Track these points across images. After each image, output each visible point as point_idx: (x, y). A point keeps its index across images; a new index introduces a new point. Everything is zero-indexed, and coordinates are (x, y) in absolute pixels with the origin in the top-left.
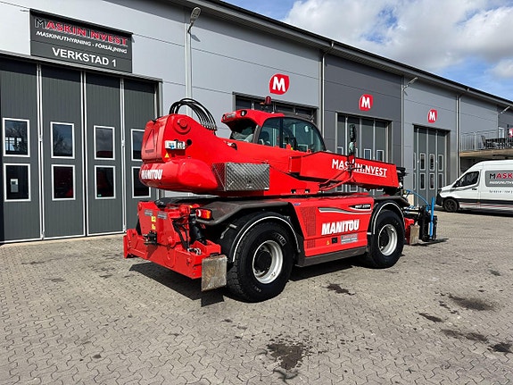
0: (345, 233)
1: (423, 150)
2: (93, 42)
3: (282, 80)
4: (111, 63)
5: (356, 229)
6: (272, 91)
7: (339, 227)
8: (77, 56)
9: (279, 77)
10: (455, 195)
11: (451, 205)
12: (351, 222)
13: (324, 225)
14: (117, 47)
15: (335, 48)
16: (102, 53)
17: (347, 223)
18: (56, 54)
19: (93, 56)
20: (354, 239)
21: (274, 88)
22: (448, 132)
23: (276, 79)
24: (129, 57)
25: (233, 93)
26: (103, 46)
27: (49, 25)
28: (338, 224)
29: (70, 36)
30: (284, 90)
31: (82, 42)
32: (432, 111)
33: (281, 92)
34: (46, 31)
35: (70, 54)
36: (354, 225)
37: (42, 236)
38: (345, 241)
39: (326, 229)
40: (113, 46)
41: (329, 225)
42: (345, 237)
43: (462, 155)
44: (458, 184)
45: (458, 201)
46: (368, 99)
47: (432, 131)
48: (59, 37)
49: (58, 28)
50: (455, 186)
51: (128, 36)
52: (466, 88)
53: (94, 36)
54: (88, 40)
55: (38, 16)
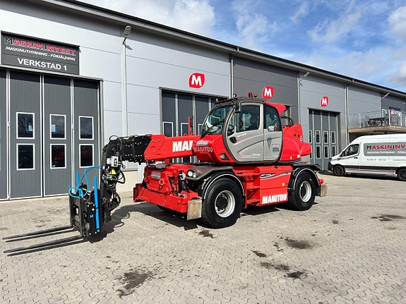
1: (317, 127)
2: (49, 53)
3: (199, 77)
4: (63, 68)
6: (191, 86)
8: (36, 64)
9: (197, 75)
10: (342, 162)
11: (338, 171)
14: (68, 56)
15: (240, 52)
16: (56, 61)
18: (21, 63)
19: (49, 64)
21: (193, 83)
22: (339, 113)
23: (194, 77)
24: (77, 64)
25: (160, 88)
26: (57, 56)
27: (16, 42)
29: (31, 50)
30: (200, 84)
31: (40, 53)
32: (324, 98)
33: (198, 86)
34: (13, 47)
35: (31, 62)
37: (8, 197)
40: (64, 55)
43: (350, 131)
44: (344, 154)
45: (344, 167)
46: (270, 90)
47: (325, 113)
48: (23, 51)
49: (23, 43)
50: (341, 156)
51: (76, 48)
52: (352, 79)
53: (49, 48)
54: (45, 52)
55: (7, 36)
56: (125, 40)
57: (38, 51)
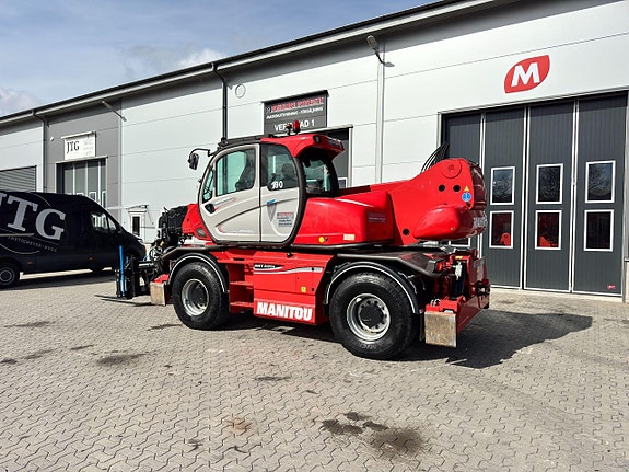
4: (311, 124)
6: (509, 89)
9: (527, 62)
14: (315, 107)
18: (277, 130)
24: (325, 113)
34: (271, 114)
40: (312, 108)
48: (278, 116)
49: (278, 108)
53: (299, 104)
54: (294, 110)
55: (268, 104)
56: (378, 56)
57: (290, 111)
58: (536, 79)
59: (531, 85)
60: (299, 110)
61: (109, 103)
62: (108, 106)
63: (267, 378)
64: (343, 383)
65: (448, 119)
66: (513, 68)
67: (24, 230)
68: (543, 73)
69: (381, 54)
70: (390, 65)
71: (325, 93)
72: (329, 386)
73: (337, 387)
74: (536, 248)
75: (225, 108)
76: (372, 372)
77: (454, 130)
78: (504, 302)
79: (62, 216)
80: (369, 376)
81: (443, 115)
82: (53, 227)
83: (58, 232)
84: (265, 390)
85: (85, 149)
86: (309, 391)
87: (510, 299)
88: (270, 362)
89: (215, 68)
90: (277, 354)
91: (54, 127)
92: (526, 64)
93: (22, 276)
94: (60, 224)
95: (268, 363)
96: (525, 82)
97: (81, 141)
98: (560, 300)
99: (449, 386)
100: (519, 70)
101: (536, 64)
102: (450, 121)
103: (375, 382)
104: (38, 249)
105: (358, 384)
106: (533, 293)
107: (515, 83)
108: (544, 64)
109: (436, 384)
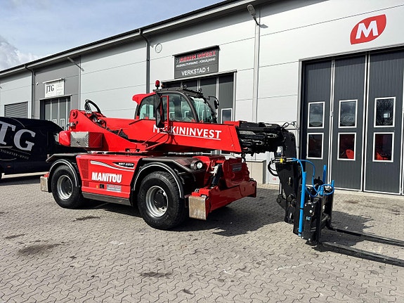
0: (109, 183)
4: (207, 70)
5: (119, 182)
6: (354, 41)
7: (104, 177)
8: (191, 72)
12: (114, 175)
13: (93, 173)
16: (200, 66)
17: (111, 175)
18: (183, 75)
19: (198, 69)
20: (118, 190)
24: (217, 62)
26: (203, 61)
27: (181, 60)
28: (103, 174)
29: (189, 62)
31: (194, 63)
35: (188, 72)
36: (117, 178)
38: (110, 189)
39: (95, 176)
40: (208, 58)
41: (96, 174)
42: (109, 185)
48: (184, 65)
55: (177, 57)
56: (255, 20)
57: (193, 61)
58: (375, 33)
59: (371, 37)
60: (199, 60)
61: (73, 59)
62: (72, 61)
63: (151, 274)
64: (217, 282)
65: (307, 65)
66: (357, 26)
67: (5, 143)
68: (381, 28)
69: (258, 19)
70: (264, 26)
71: (217, 48)
72: (204, 285)
73: (211, 286)
74: (374, 160)
75: (148, 60)
76: (243, 270)
77: (311, 73)
78: (350, 202)
79: (33, 134)
80: (240, 274)
81: (303, 62)
82: (27, 142)
83: (30, 145)
84: (147, 287)
85: (58, 90)
86: (185, 291)
87: (354, 199)
88: (158, 256)
89: (142, 32)
90: (166, 248)
91: (39, 76)
92: (367, 22)
93: (4, 176)
94: (31, 139)
95: (156, 257)
96: (367, 36)
97: (55, 84)
98: (394, 200)
99: (313, 288)
100: (362, 27)
101: (375, 21)
102: (308, 67)
103: (246, 281)
104: (15, 157)
105: (230, 283)
106: (372, 195)
107: (358, 37)
108: (381, 21)
109: (301, 285)
